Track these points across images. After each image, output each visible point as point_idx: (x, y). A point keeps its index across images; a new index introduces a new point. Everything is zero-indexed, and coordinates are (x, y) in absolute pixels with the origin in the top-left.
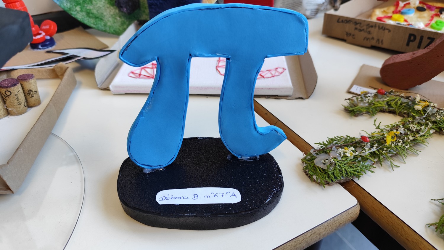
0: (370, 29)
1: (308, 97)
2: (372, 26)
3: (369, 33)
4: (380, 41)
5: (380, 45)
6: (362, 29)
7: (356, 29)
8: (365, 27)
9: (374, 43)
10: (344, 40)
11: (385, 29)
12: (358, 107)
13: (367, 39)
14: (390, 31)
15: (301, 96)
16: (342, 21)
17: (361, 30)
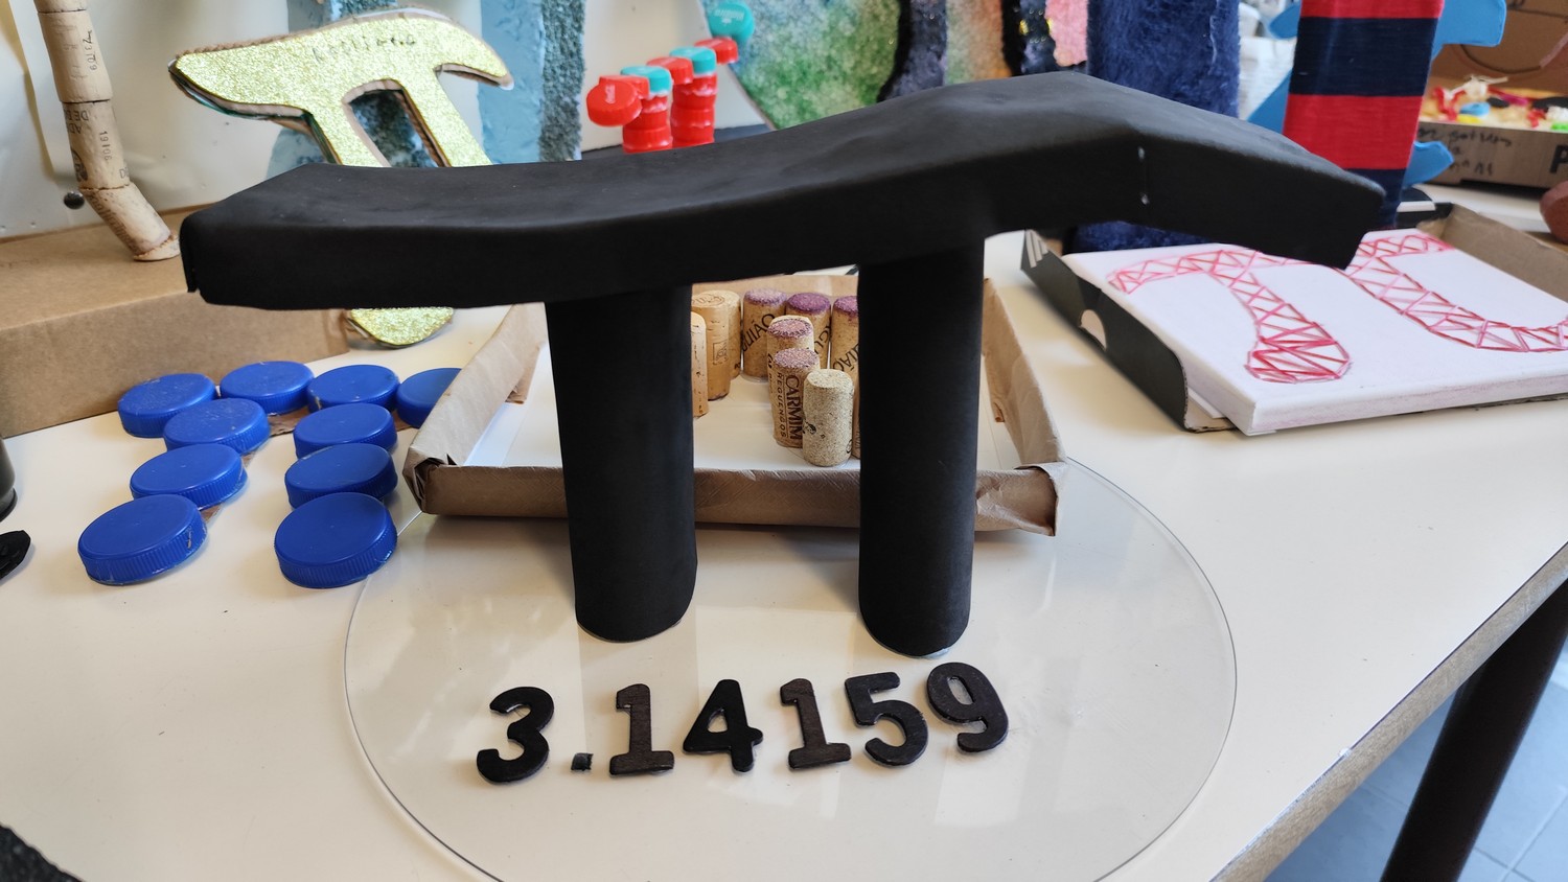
0: (1458, 142)
4: (1486, 166)
5: (1485, 177)
9: (1468, 173)
11: (1496, 140)
14: (1508, 144)
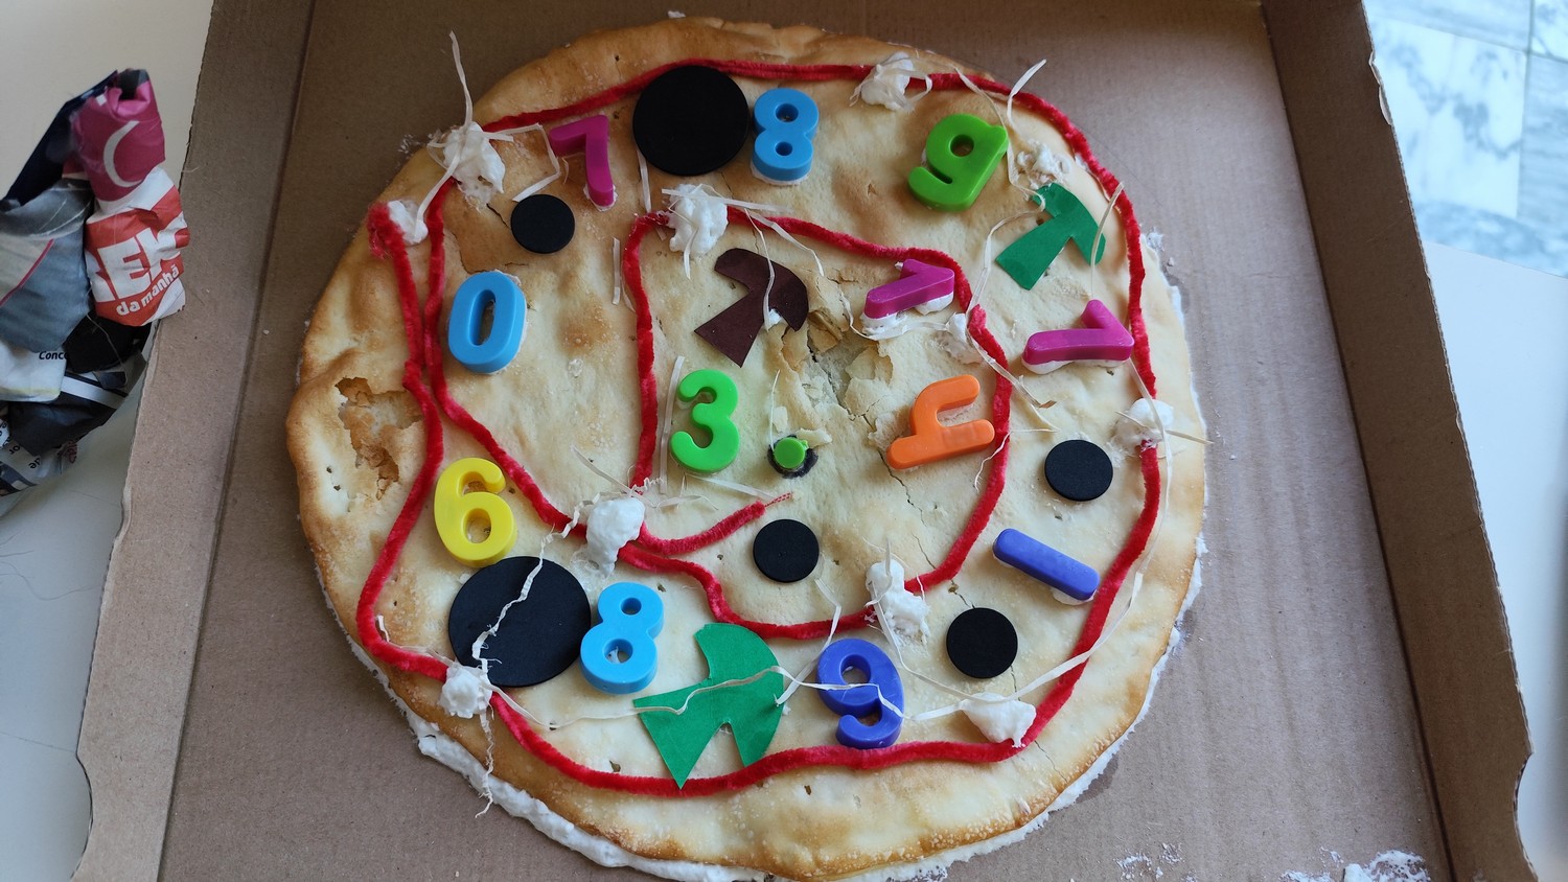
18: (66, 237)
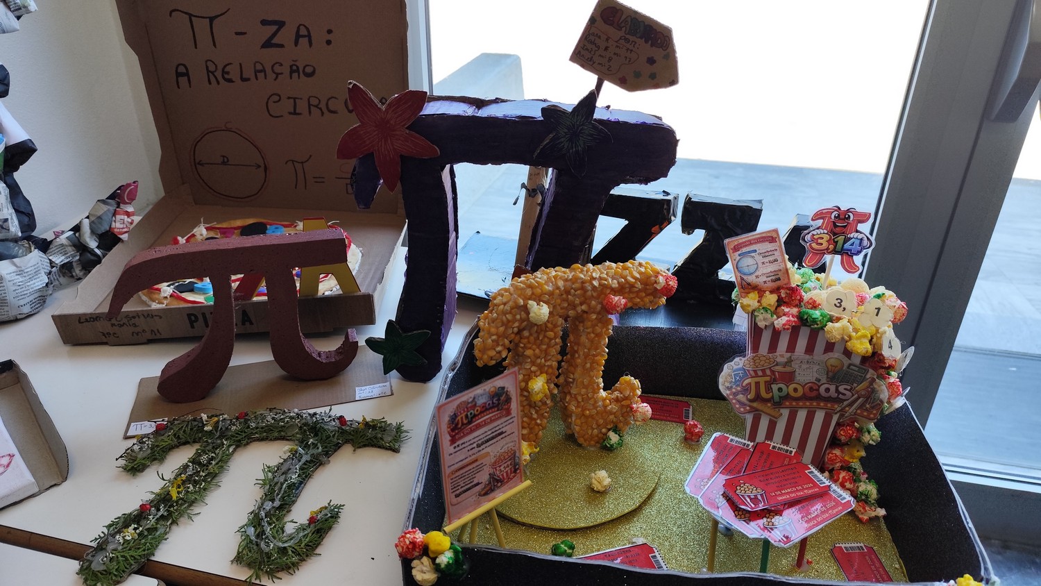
0: (133, 321)
1: (65, 479)
2: (134, 317)
3: (135, 325)
4: (156, 331)
5: (158, 336)
6: (121, 323)
7: (113, 325)
8: (125, 321)
9: (149, 336)
10: (106, 343)
11: (152, 316)
12: (138, 459)
13: (137, 334)
14: (161, 317)
15: (53, 483)
16: (87, 321)
17: (121, 326)
18: (112, 209)
